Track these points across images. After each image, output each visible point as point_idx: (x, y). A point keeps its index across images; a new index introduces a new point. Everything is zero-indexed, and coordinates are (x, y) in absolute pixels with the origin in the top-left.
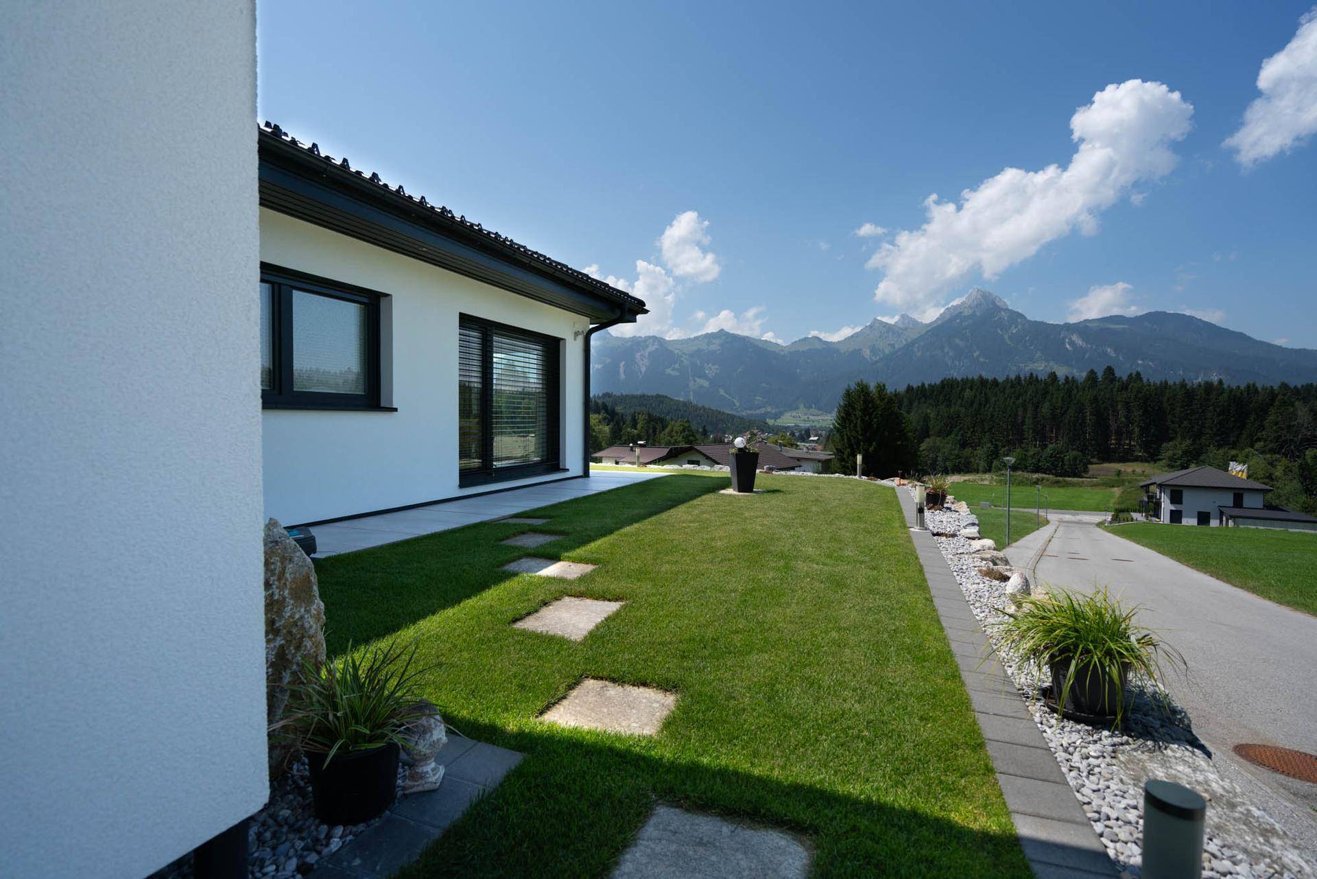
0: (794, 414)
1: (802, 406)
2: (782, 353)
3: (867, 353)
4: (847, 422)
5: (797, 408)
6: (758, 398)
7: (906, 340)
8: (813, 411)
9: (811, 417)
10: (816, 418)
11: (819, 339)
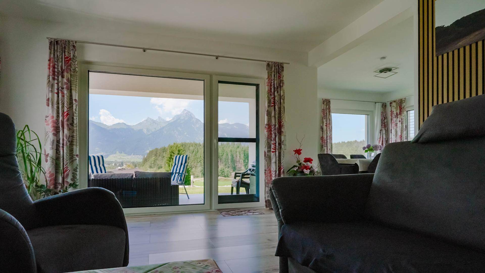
0: (114, 155)
1: (118, 152)
2: (108, 129)
3: (145, 131)
4: (171, 159)
5: (115, 153)
6: (96, 148)
7: (160, 126)
8: (123, 154)
9: (122, 157)
10: (125, 157)
11: (125, 124)
